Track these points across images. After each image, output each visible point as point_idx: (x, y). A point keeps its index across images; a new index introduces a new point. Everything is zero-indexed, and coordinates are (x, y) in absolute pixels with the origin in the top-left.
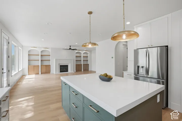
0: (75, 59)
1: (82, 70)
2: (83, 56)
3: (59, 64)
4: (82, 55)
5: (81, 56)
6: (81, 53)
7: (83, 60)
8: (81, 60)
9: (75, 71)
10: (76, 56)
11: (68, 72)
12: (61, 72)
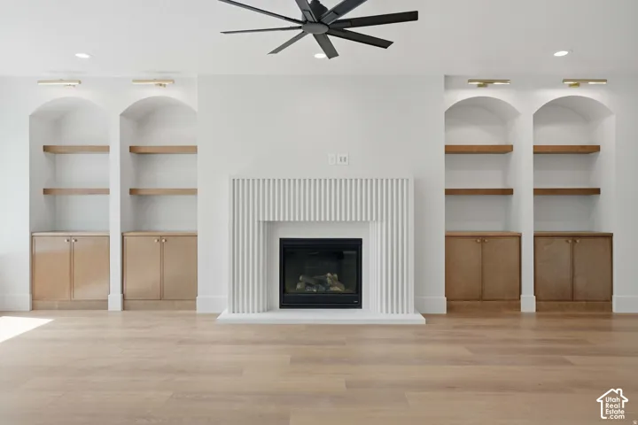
0: (438, 175)
1: (528, 302)
2: (539, 151)
3: (270, 225)
4: (525, 137)
5: (505, 150)
6: (516, 114)
7: (537, 192)
8: (509, 192)
9: (439, 304)
10: (450, 150)
11: (358, 305)
12: (288, 301)
